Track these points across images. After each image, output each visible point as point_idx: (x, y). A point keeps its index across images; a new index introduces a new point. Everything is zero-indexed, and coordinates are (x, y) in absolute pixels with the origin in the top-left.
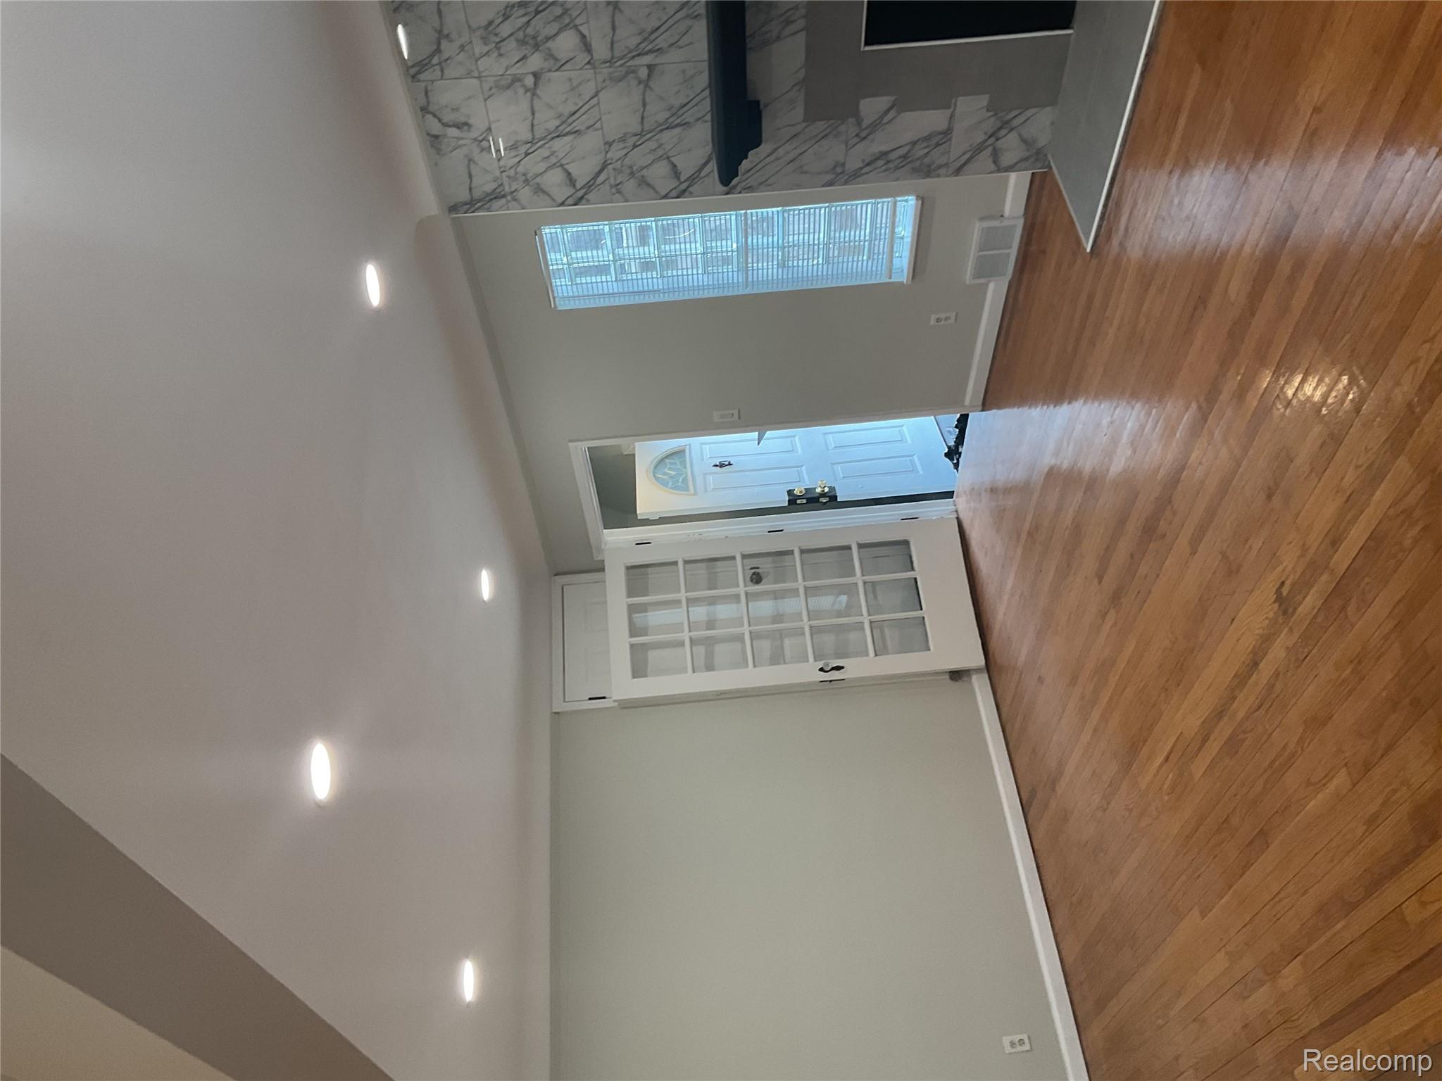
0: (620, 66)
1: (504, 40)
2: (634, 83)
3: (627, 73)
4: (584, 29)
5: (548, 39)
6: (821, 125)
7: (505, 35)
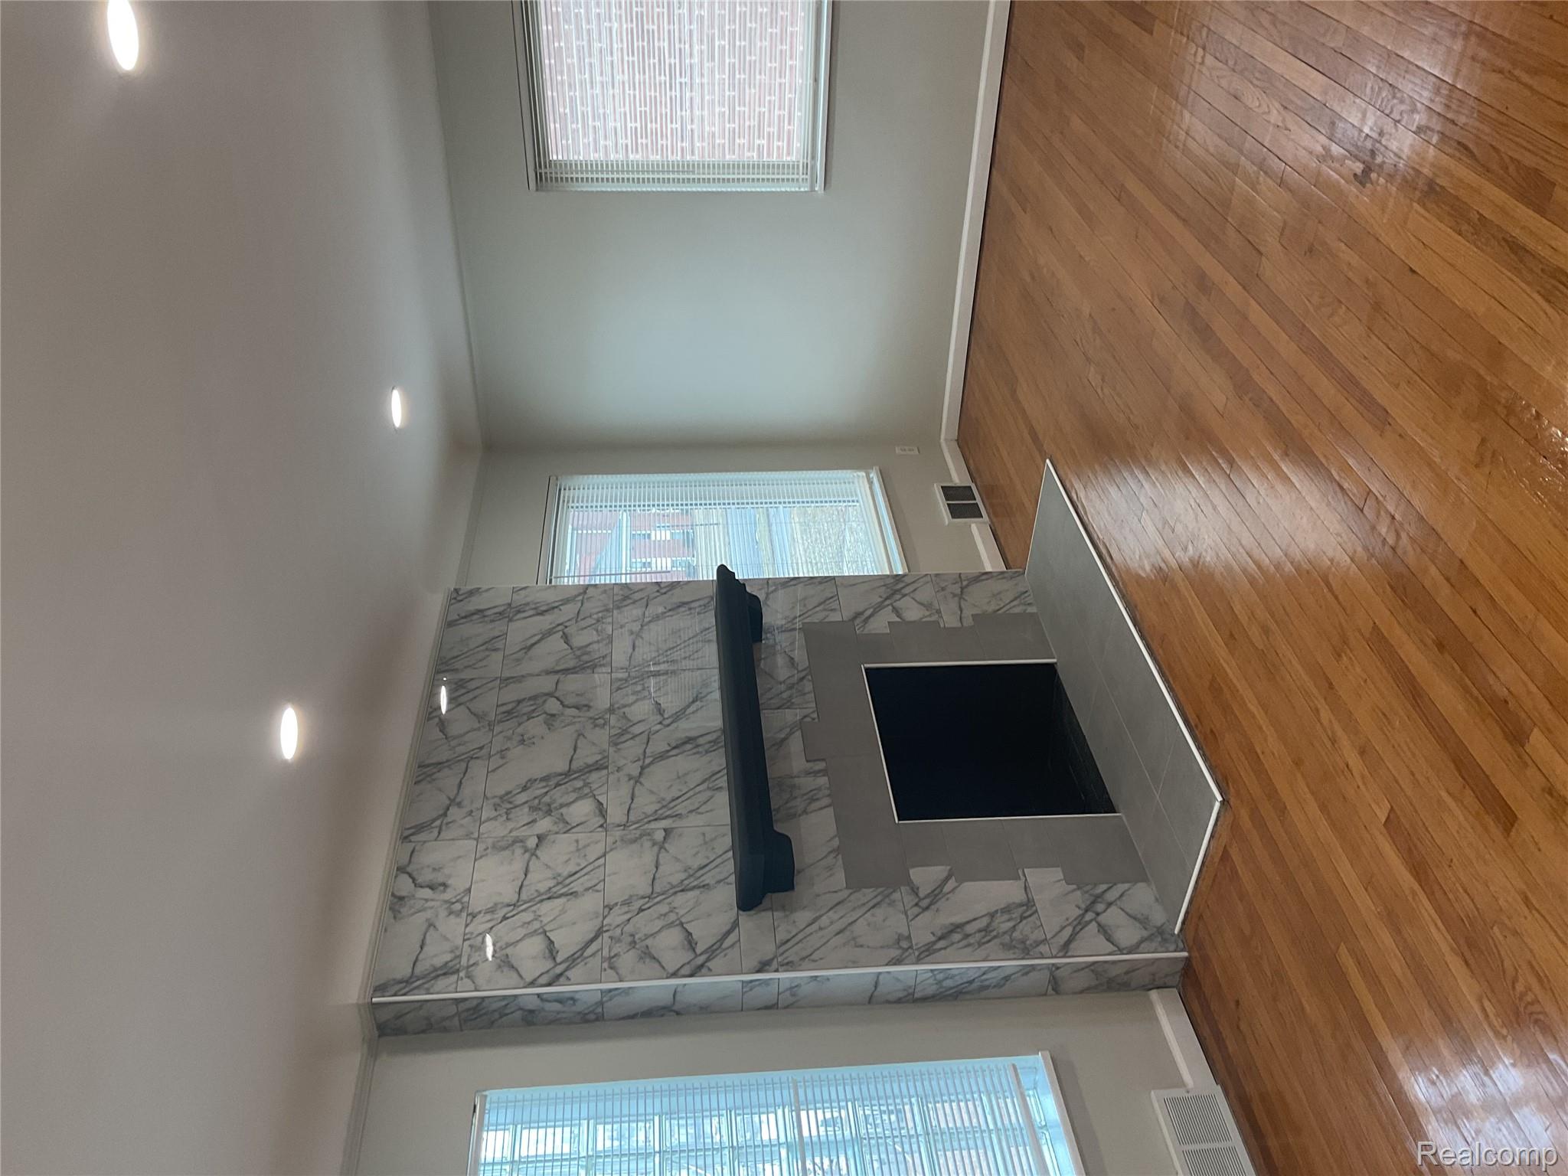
0: (636, 829)
1: (516, 807)
2: (647, 844)
3: (641, 836)
4: (601, 798)
5: (562, 806)
6: (868, 894)
7: (518, 802)
